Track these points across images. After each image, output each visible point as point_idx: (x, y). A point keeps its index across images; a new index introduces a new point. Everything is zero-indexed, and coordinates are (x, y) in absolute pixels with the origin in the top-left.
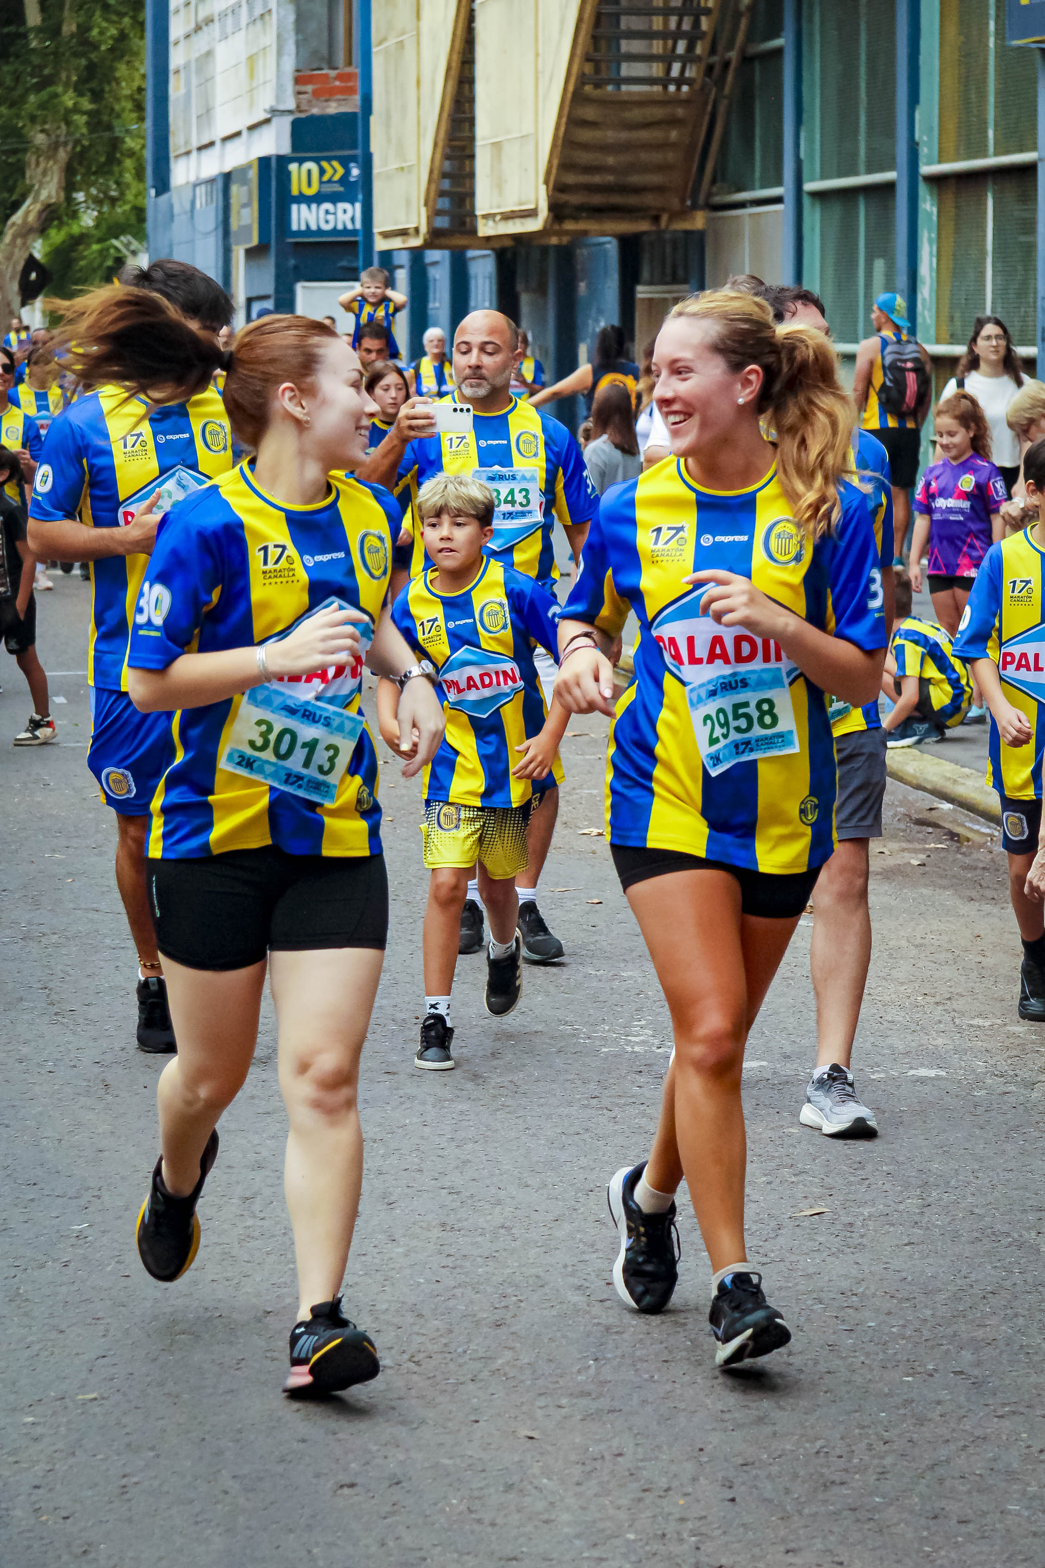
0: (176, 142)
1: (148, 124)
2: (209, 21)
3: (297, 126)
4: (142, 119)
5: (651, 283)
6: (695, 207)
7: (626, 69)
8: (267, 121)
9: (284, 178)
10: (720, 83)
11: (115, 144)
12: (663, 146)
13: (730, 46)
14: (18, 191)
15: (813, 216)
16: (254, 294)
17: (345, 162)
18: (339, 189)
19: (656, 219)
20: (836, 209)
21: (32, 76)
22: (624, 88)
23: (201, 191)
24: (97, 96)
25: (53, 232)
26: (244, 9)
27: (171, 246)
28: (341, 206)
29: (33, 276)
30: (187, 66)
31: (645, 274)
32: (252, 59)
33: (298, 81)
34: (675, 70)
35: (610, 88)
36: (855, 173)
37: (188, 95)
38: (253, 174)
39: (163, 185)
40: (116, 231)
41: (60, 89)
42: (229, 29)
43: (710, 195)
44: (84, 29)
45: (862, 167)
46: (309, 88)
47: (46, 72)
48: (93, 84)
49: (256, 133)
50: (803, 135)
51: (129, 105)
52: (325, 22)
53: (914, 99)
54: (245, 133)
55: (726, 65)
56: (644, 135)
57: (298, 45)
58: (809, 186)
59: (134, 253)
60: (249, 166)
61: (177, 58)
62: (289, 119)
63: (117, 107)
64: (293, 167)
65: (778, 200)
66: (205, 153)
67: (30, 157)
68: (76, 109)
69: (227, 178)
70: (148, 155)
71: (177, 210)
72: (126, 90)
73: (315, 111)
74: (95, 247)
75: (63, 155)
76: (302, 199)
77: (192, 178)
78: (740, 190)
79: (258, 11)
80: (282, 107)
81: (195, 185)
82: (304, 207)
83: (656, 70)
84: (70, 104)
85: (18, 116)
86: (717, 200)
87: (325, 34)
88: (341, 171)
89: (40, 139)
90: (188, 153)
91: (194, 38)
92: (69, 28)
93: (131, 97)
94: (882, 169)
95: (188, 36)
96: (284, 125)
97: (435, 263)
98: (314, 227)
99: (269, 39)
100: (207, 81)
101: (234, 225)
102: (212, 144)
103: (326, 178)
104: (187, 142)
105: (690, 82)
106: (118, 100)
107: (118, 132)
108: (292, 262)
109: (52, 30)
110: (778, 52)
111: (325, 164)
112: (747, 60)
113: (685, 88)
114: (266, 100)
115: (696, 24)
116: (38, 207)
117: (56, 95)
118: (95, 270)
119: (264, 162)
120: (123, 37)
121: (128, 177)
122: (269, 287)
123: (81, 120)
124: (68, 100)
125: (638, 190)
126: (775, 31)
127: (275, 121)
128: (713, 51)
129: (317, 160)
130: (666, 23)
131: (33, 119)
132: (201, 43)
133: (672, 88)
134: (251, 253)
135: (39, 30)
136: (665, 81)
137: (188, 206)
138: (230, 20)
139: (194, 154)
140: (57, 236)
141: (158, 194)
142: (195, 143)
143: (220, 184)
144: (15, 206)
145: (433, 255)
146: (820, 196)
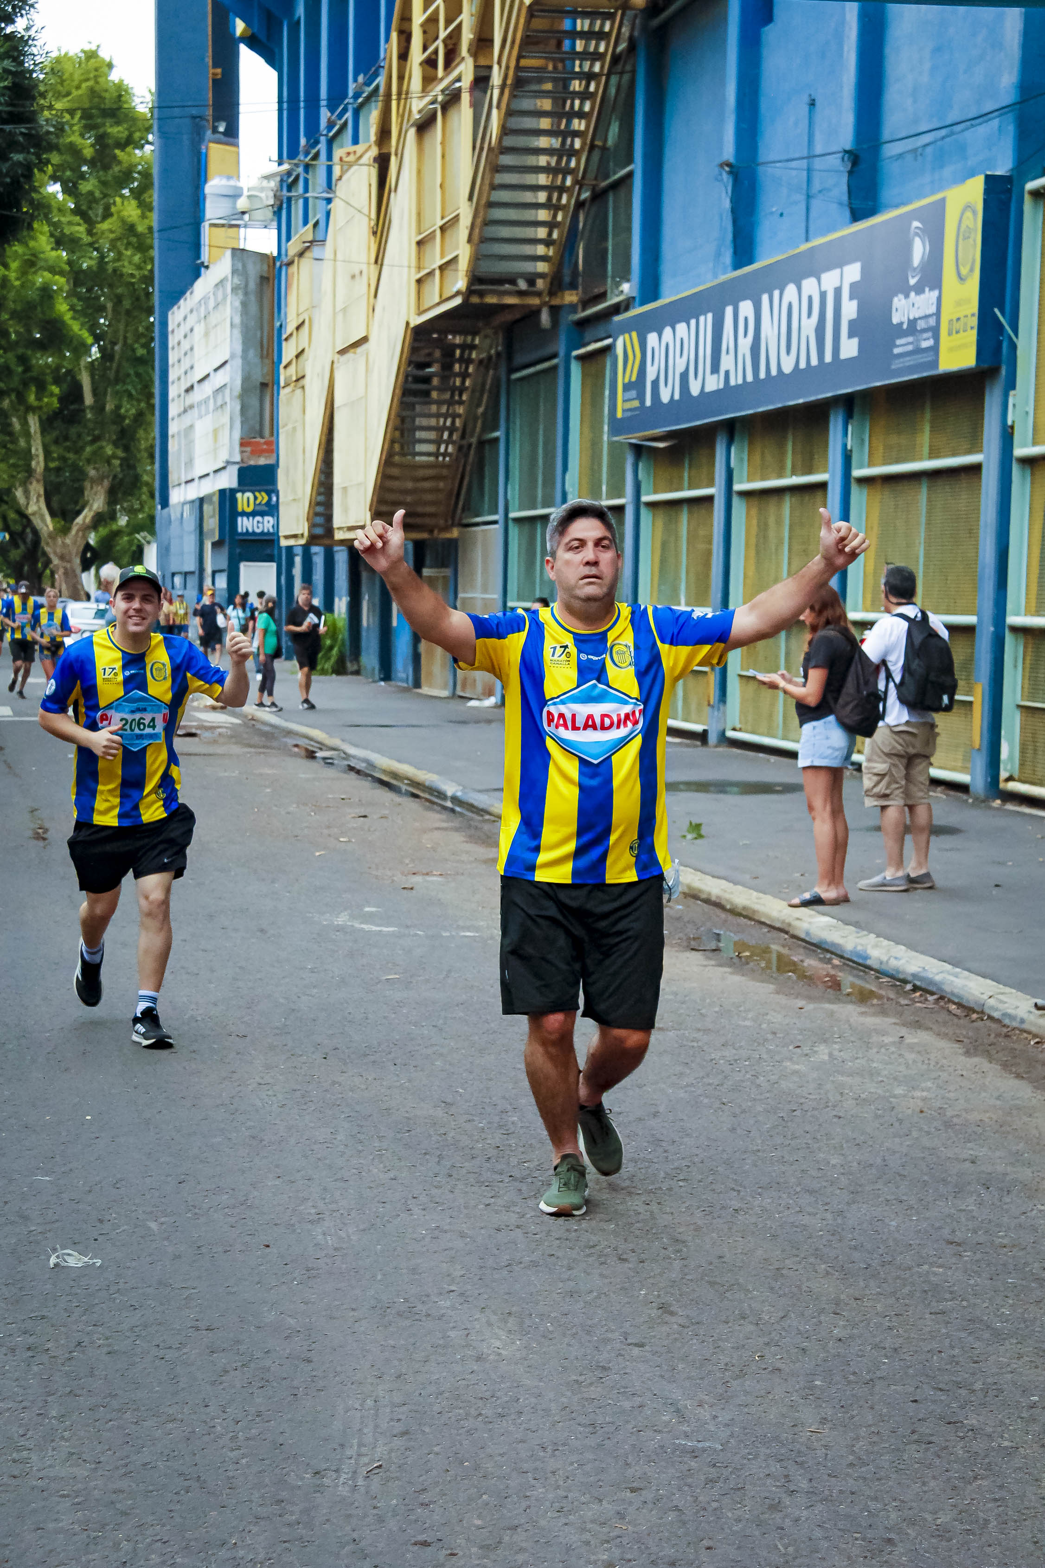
0: (173, 478)
1: (157, 466)
2: (191, 407)
3: (241, 471)
4: (153, 463)
5: (431, 567)
6: (453, 525)
7: (420, 448)
8: (224, 468)
9: (234, 501)
10: (467, 456)
11: (137, 478)
12: (437, 490)
13: (472, 436)
14: (81, 503)
15: (514, 531)
16: (216, 568)
17: (269, 493)
18: (266, 509)
19: (431, 531)
20: (526, 527)
21: (88, 435)
22: (417, 458)
23: (187, 508)
24: (126, 449)
25: (101, 529)
26: (212, 401)
27: (169, 539)
28: (266, 518)
29: (89, 555)
30: (179, 433)
31: (428, 561)
32: (216, 432)
33: (242, 444)
34: (442, 449)
35: (409, 457)
36: (534, 508)
37: (180, 449)
38: (216, 499)
39: (165, 503)
40: (138, 528)
41: (104, 444)
42: (203, 412)
43: (461, 519)
44: (118, 407)
45: (539, 505)
46: (248, 449)
47: (96, 432)
48: (124, 441)
49: (219, 474)
50: (509, 487)
51: (145, 455)
52: (258, 412)
53: (565, 468)
54: (212, 475)
55: (470, 445)
56: (427, 485)
57: (242, 423)
58: (512, 515)
59: (149, 543)
60: (213, 494)
61: (173, 428)
62: (237, 467)
63: (138, 456)
64: (239, 495)
65: (495, 522)
66: (189, 485)
67: (87, 484)
68: (114, 456)
69: (202, 500)
70: (157, 484)
71: (173, 518)
72: (143, 445)
73: (252, 463)
74: (126, 538)
75: (106, 483)
76: (244, 514)
77: (182, 500)
78: (477, 516)
79: (219, 402)
80: (232, 460)
81: (184, 504)
82: (245, 519)
83: (431, 448)
84: (110, 452)
85: (80, 460)
86: (465, 521)
87: (258, 418)
88: (266, 498)
89: (92, 473)
90: (179, 485)
91: (183, 417)
92: (109, 407)
93: (146, 449)
94: (549, 507)
95: (179, 415)
96: (233, 471)
97: (316, 554)
98: (250, 530)
99: (226, 419)
100: (190, 443)
101: (206, 528)
102: (193, 480)
103: (258, 502)
104: (179, 478)
105: (450, 455)
106: (139, 451)
107: (139, 470)
108: (238, 551)
109: (99, 408)
110: (497, 440)
111: (257, 494)
112: (482, 443)
113: (447, 459)
114: (223, 456)
115: (453, 423)
116: (92, 514)
117: (101, 448)
118: (125, 552)
119: (222, 492)
120: (140, 414)
121: (144, 497)
122: (224, 564)
123: (117, 462)
124: (109, 450)
125: (423, 515)
126: (496, 428)
127: (229, 468)
128: (463, 437)
129: (253, 492)
130: (438, 422)
131: (89, 461)
132: (187, 419)
133: (441, 459)
134: (214, 545)
135: (92, 408)
136: (437, 454)
137: (179, 516)
138: (203, 408)
139: (183, 485)
140: (103, 531)
141: (162, 508)
142: (183, 479)
143: (197, 504)
144: (78, 513)
145: (315, 549)
146: (517, 520)
